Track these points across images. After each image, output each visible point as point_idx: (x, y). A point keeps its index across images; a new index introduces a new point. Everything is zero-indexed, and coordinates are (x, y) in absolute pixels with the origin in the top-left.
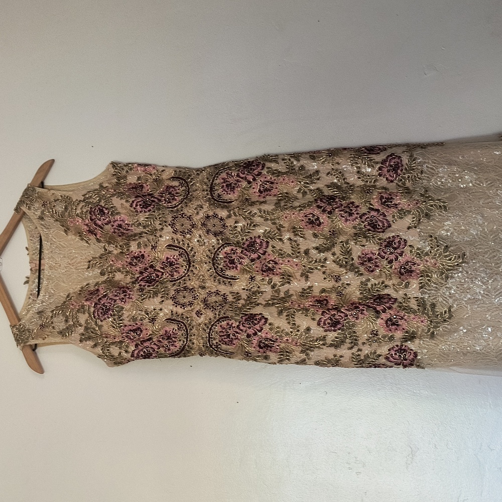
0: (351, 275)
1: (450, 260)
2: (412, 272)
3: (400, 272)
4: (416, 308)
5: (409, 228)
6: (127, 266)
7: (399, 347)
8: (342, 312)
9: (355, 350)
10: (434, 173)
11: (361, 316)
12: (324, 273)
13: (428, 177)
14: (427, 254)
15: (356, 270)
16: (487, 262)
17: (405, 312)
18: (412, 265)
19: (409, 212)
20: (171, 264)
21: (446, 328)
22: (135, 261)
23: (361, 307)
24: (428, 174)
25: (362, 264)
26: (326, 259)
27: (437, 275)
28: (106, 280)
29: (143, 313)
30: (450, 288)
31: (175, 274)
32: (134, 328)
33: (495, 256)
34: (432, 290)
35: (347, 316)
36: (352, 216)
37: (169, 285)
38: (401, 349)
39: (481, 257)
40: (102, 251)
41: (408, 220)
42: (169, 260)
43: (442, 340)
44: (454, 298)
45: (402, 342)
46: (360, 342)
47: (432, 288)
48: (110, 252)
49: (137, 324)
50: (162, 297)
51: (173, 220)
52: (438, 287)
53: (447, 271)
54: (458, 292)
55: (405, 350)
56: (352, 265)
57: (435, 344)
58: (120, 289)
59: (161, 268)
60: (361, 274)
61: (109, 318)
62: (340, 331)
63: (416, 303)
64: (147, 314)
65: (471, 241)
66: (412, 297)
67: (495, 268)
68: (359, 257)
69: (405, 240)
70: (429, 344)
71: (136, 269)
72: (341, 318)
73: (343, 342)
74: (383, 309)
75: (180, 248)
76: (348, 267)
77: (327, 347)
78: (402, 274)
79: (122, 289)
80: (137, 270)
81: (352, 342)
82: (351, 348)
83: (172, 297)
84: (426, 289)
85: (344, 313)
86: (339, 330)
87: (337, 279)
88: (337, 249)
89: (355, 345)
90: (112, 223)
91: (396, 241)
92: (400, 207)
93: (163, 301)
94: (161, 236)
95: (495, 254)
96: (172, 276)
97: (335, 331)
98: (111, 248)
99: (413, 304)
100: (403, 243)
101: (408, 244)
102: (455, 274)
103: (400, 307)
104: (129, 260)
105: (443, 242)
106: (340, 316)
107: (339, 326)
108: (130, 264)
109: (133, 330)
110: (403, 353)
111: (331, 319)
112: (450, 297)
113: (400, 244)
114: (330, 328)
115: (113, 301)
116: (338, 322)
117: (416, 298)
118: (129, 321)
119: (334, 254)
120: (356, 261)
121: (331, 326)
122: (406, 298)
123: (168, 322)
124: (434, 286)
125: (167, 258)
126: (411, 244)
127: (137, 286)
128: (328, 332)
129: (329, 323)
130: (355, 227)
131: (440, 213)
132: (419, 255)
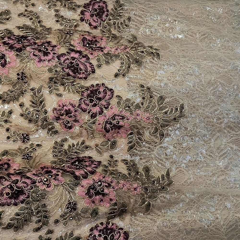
0: (42, 133)
1: (166, 113)
2: (120, 127)
3: (105, 129)
4: (126, 172)
5: (116, 75)
7: (104, 226)
8: (28, 178)
9: (43, 232)
10: (142, 22)
11: (53, 182)
12: (8, 130)
13: (136, 26)
14: (138, 107)
15: (50, 127)
16: (208, 117)
17: (113, 177)
18: (120, 119)
19: (117, 56)
21: (165, 198)
23: (54, 172)
24: (136, 22)
25: (58, 119)
26: (10, 112)
27: (150, 133)
30: (166, 148)
33: (216, 110)
34: (144, 150)
35: (34, 182)
36: (47, 55)
38: (106, 228)
39: (201, 111)
41: (116, 66)
43: (160, 214)
44: (171, 160)
45: (108, 218)
46: (51, 220)
47: (144, 148)
52: (151, 147)
53: (161, 127)
54: (177, 153)
55: (112, 230)
56: (45, 119)
57: (151, 220)
60: (56, 132)
62: (23, 205)
63: (125, 166)
65: (188, 93)
66: (120, 160)
67: (218, 123)
68: (55, 109)
69: (111, 90)
70: (143, 219)
72: (25, 185)
73: (27, 221)
74: (84, 173)
76: (40, 123)
77: (3, 228)
78: (108, 131)
81: (40, 221)
82: (37, 230)
84: (136, 150)
85: (31, 179)
86: (22, 202)
87: (25, 138)
88: (26, 99)
89: (44, 224)
91: (101, 90)
92: (106, 51)
95: (215, 108)
97: (16, 204)
99: (122, 168)
100: (109, 93)
101: (115, 94)
102: (171, 131)
103: (106, 171)
105: (156, 92)
106: (25, 183)
107: (22, 198)
110: (110, 233)
111: (11, 188)
112: (167, 159)
113: (106, 93)
114: (9, 201)
116: (21, 192)
117: (124, 160)
119: (21, 105)
120: (51, 114)
121: (10, 198)
122: (112, 161)
124: (147, 145)
126: (119, 94)
128: (6, 207)
129: (8, 194)
130: (50, 70)
131: (152, 60)
132: (129, 107)
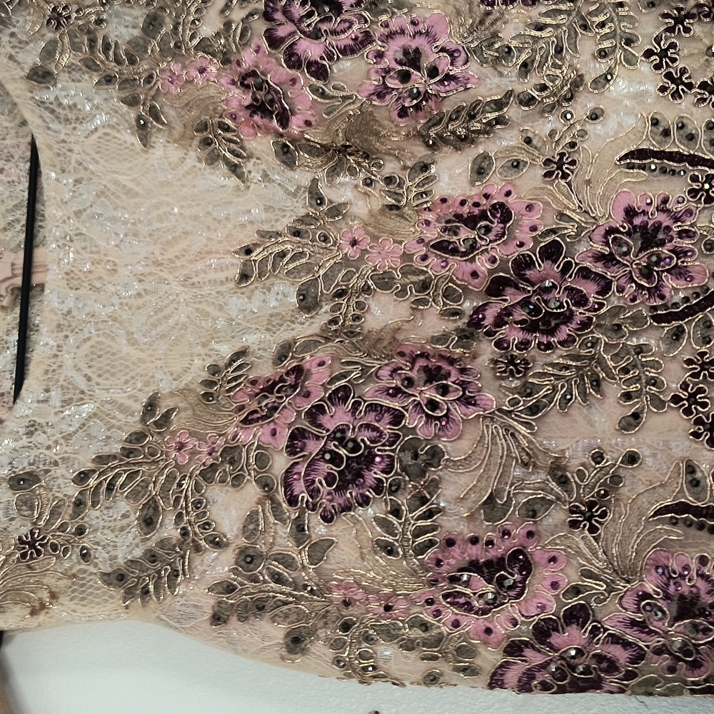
6: (424, 258)
20: (650, 237)
22: (465, 233)
28: (324, 329)
29: (541, 476)
31: (670, 282)
32: (493, 553)
37: (653, 339)
40: (301, 207)
42: (637, 221)
48: (336, 211)
49: (506, 533)
50: (627, 396)
51: (670, 30)
58: (413, 363)
59: (599, 257)
61: (365, 502)
64: (563, 482)
71: (469, 267)
75: (694, 161)
79: (421, 363)
80: (474, 274)
83: (684, 395)
90: (377, 46)
93: (636, 416)
94: (594, 116)
96: (657, 292)
98: (343, 190)
104: (433, 234)
108: (442, 247)
109: (489, 563)
115: (387, 417)
118: (471, 518)
123: (674, 522)
125: (630, 213)
127: (487, 350)
